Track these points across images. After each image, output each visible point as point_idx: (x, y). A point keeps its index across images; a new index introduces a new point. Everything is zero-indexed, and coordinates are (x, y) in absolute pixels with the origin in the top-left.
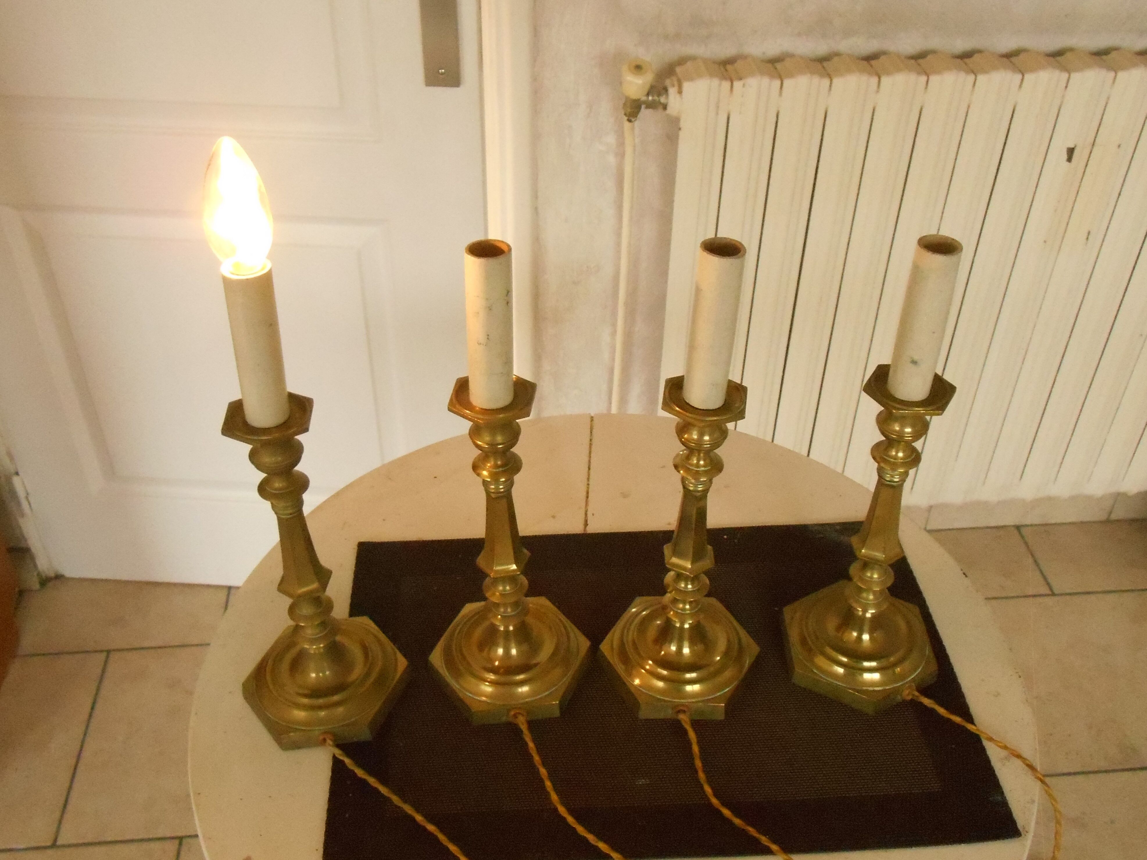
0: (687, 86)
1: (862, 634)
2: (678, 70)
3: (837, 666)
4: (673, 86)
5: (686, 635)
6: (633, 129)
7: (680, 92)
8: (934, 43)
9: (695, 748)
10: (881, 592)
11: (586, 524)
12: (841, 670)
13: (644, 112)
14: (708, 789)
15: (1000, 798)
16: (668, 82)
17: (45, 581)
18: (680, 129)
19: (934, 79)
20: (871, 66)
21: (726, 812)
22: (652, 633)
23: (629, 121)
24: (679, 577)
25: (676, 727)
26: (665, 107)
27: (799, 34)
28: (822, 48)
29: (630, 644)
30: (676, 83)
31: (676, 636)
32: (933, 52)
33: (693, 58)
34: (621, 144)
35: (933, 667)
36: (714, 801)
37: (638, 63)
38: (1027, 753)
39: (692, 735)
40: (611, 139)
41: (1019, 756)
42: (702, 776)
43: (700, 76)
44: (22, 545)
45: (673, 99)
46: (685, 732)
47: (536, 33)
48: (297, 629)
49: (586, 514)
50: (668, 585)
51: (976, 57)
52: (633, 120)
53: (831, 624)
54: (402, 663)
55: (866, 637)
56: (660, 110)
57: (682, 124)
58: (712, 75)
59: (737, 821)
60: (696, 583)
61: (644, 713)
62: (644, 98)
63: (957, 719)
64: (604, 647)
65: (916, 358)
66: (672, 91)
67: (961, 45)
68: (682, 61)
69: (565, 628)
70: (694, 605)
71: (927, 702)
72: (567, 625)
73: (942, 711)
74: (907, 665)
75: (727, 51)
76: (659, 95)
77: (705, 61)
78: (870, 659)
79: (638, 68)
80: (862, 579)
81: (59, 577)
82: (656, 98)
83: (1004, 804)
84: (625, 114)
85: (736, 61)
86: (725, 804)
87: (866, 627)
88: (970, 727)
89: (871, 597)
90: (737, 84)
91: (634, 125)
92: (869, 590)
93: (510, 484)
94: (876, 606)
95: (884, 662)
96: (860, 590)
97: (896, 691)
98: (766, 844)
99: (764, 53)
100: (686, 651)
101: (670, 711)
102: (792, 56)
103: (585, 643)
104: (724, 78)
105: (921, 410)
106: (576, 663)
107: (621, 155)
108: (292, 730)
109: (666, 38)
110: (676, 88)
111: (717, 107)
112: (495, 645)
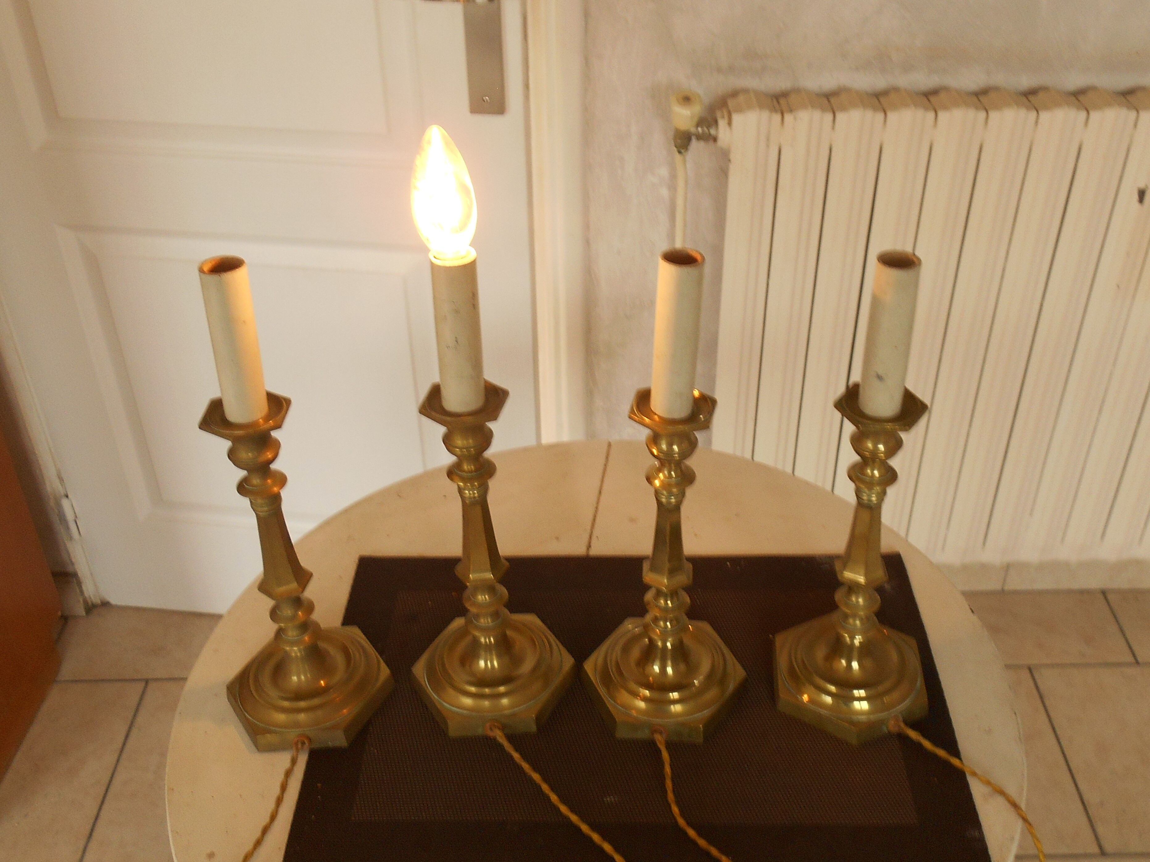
0: (737, 118)
1: (851, 663)
2: (731, 103)
3: (825, 695)
4: (723, 117)
5: (669, 656)
6: (684, 162)
7: (730, 124)
8: (999, 79)
9: (668, 769)
10: (868, 618)
11: (589, 546)
12: (828, 700)
13: (695, 144)
14: (675, 809)
15: (977, 834)
16: (718, 114)
17: (90, 608)
18: (730, 161)
19: (994, 115)
20: (929, 100)
21: (692, 833)
22: (636, 653)
23: (680, 152)
24: (659, 593)
25: (651, 746)
26: (715, 139)
27: (856, 69)
28: (880, 83)
29: (613, 663)
30: (726, 116)
31: (659, 655)
32: (996, 89)
33: (746, 91)
34: (673, 176)
35: (924, 699)
36: (681, 822)
37: (687, 95)
38: (1012, 790)
39: (665, 755)
40: (664, 172)
41: (1002, 793)
42: (671, 796)
43: (750, 107)
44: (70, 569)
45: (723, 131)
46: (659, 751)
47: (587, 62)
48: (279, 633)
49: (590, 537)
50: (649, 603)
51: (1041, 95)
52: (683, 151)
53: (820, 653)
54: (385, 671)
55: (855, 665)
56: (711, 143)
57: (732, 156)
58: (763, 108)
59: (702, 842)
60: (675, 599)
61: (621, 734)
62: (693, 130)
63: (941, 753)
64: (589, 666)
65: (881, 372)
66: (722, 123)
67: (1025, 82)
68: (735, 94)
69: (549, 643)
70: (675, 622)
71: (913, 734)
72: (552, 641)
73: (927, 744)
74: (895, 695)
75: (782, 84)
76: (709, 127)
77: (758, 94)
78: (859, 688)
79: (687, 100)
80: (847, 605)
81: (105, 604)
82: (706, 130)
84: (675, 146)
85: (790, 95)
86: (690, 826)
87: (855, 654)
88: (955, 761)
89: (858, 622)
90: (788, 117)
91: (685, 157)
92: (855, 616)
93: (484, 490)
94: (863, 633)
95: (872, 692)
96: (846, 617)
97: (882, 722)
99: (818, 87)
100: (670, 670)
101: (647, 731)
102: (846, 90)
103: (568, 661)
104: (773, 110)
105: (889, 426)
106: (557, 681)
107: (673, 188)
108: (270, 732)
109: (719, 70)
110: (726, 121)
111: (768, 139)
112: (477, 657)
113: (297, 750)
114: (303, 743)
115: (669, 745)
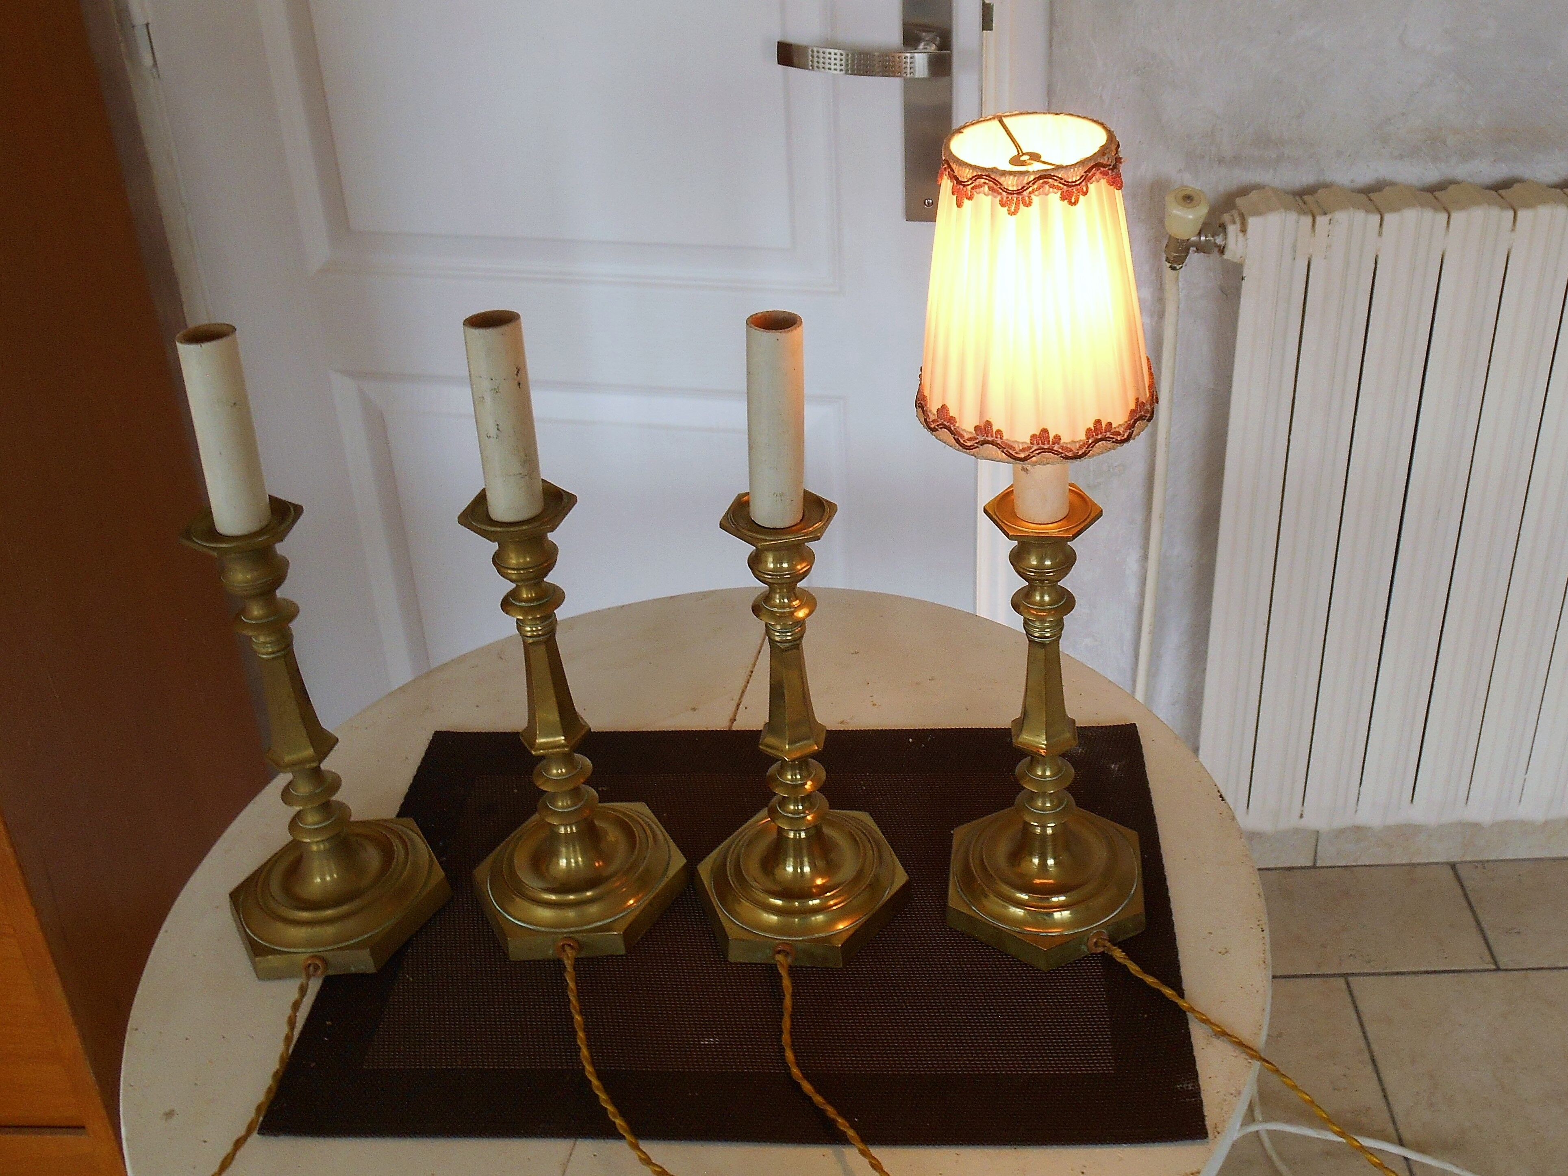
0: (1253, 222)
1: (1045, 859)
2: (1239, 201)
3: (1014, 906)
4: (1234, 223)
5: (805, 850)
6: (1177, 279)
7: (1244, 230)
9: (788, 1001)
10: (1060, 798)
11: (733, 719)
12: (1020, 913)
13: (1194, 258)
14: (789, 1055)
15: (1191, 1087)
16: (1226, 217)
18: (1243, 279)
20: (1503, 196)
21: (807, 1087)
23: (1173, 268)
24: (786, 765)
25: (769, 970)
26: (1222, 250)
27: (1401, 157)
28: (1432, 174)
29: (733, 862)
30: (1238, 220)
31: (791, 852)
33: (1258, 187)
34: (1160, 299)
35: (1139, 907)
36: (795, 1071)
37: (1187, 193)
39: (787, 982)
40: (1147, 293)
42: (786, 1038)
43: (1271, 209)
45: (1233, 240)
46: (779, 978)
50: (773, 780)
52: (1178, 267)
54: (438, 875)
55: (1050, 862)
56: (1216, 254)
57: (1246, 272)
58: (1287, 208)
59: (818, 1099)
61: (735, 955)
62: (1194, 239)
64: (705, 869)
66: (1233, 230)
68: (1244, 191)
69: (655, 837)
71: (1119, 955)
72: (659, 835)
73: (1134, 968)
75: (1306, 178)
76: (1215, 234)
77: (1276, 191)
78: (1058, 892)
79: (1188, 199)
82: (1210, 238)
83: (1196, 1094)
84: (1167, 260)
85: (1316, 192)
86: (806, 1077)
87: (1050, 848)
89: (1048, 804)
90: (1321, 220)
91: (1178, 274)
92: (1043, 796)
94: (1055, 817)
96: (1032, 797)
97: (1080, 940)
98: (833, 1116)
99: (1352, 181)
101: (768, 952)
102: (1392, 184)
103: (678, 861)
104: (1302, 211)
106: (659, 887)
107: (1160, 314)
108: (274, 952)
109: (1221, 161)
110: (1238, 225)
111: (1294, 248)
112: (556, 855)
113: (309, 977)
114: (316, 968)
115: (793, 971)
